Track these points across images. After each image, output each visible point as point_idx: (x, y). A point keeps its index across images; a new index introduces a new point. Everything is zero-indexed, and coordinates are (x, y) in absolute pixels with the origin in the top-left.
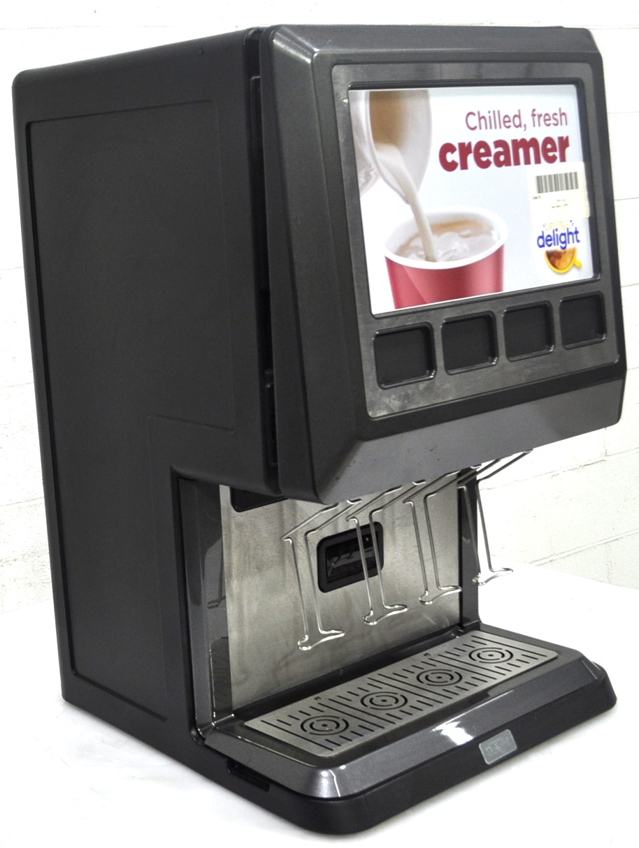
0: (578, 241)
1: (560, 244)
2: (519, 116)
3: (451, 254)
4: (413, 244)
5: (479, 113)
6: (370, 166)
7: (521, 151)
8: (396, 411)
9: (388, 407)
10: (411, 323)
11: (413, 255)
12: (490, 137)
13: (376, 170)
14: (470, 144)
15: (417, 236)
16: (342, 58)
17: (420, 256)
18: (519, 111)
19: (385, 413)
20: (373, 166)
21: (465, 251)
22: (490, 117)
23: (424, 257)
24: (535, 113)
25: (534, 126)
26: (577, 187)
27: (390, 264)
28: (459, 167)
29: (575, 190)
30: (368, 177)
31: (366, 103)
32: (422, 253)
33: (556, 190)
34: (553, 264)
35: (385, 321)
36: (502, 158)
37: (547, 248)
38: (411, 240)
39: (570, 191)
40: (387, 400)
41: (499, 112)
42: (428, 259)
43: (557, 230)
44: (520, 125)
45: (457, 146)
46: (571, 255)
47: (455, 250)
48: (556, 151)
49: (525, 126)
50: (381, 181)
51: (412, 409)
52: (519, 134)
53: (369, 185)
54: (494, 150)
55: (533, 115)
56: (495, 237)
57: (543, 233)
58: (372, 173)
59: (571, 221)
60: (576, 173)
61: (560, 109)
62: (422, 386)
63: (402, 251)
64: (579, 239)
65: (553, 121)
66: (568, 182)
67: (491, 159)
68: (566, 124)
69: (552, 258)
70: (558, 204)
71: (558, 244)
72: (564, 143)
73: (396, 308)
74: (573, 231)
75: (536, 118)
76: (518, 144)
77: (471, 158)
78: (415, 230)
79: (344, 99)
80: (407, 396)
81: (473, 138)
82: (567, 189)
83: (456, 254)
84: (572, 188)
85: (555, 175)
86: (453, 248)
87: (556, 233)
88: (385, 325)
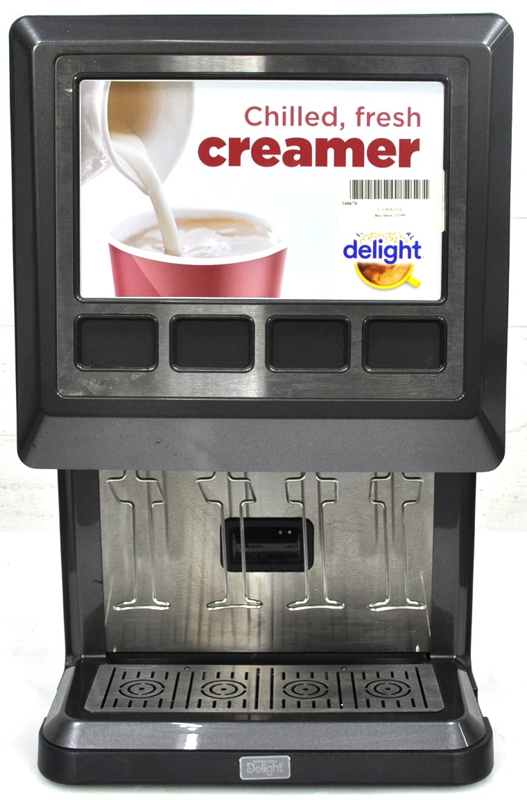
0: (418, 257)
1: (384, 257)
2: (335, 115)
3: (203, 251)
4: (148, 235)
5: (267, 108)
6: (101, 153)
7: (331, 153)
8: (95, 394)
9: (85, 389)
10: (128, 313)
11: (148, 247)
12: (280, 134)
13: (108, 158)
14: (247, 140)
15: (154, 228)
16: (71, 49)
17: (160, 249)
18: (335, 108)
19: (81, 394)
20: (105, 153)
21: (224, 249)
22: (284, 114)
23: (163, 249)
24: (362, 111)
25: (359, 124)
26: (426, 196)
27: (115, 252)
28: (227, 162)
29: (421, 200)
30: (97, 164)
31: (105, 92)
32: (161, 245)
33: (386, 197)
34: (369, 279)
35: (92, 306)
36: (297, 157)
37: (359, 259)
38: (145, 231)
39: (412, 201)
40: (85, 382)
41: (300, 108)
42: (166, 252)
43: (381, 241)
44: (335, 123)
45: (227, 142)
46: (403, 272)
47: (210, 247)
48: (395, 154)
49: (343, 125)
50: (113, 168)
51: (117, 397)
52: (329, 133)
53: (97, 172)
54: (284, 148)
55: (359, 113)
56: (273, 237)
57: (355, 242)
58: (102, 162)
59: (409, 234)
60: (426, 183)
61: (409, 109)
62: (134, 376)
63: (133, 240)
64: (419, 255)
65: (393, 121)
66: (415, 190)
67: (280, 157)
68: (419, 125)
69: (367, 271)
70: (388, 213)
71: (380, 257)
72: (409, 148)
73: (116, 296)
74: (411, 244)
75: (364, 118)
76: (323, 144)
77: (246, 156)
78: (154, 221)
79: (68, 87)
80: (112, 383)
81: (254, 135)
82: (407, 196)
83: (210, 252)
84: (416, 196)
85: (386, 182)
86: (207, 245)
87: (378, 244)
88: (91, 310)
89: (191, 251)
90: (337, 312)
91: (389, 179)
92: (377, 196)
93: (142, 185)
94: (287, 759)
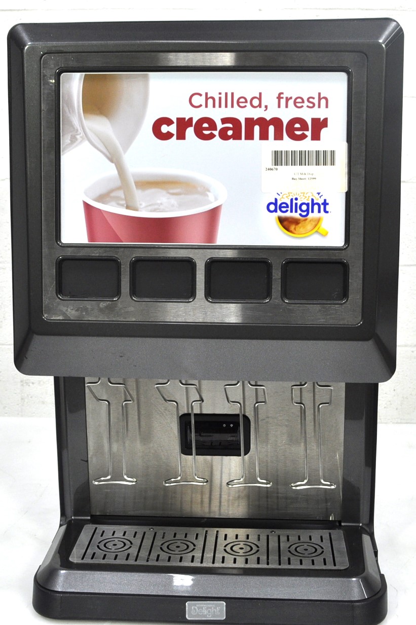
0: (326, 212)
1: (299, 211)
2: (260, 99)
3: (156, 207)
4: (113, 194)
5: (206, 94)
6: (77, 130)
7: (257, 129)
8: (72, 318)
9: (64, 314)
10: (98, 255)
11: (113, 203)
12: (217, 114)
13: (82, 134)
14: (191, 119)
15: (119, 188)
16: (53, 49)
17: (122, 205)
18: (260, 94)
19: (61, 318)
20: (80, 130)
21: (173, 206)
22: (220, 98)
23: (125, 205)
24: (282, 96)
25: (279, 106)
26: (333, 163)
27: (88, 208)
28: (175, 137)
29: (329, 167)
30: (74, 140)
31: (80, 83)
32: (124, 202)
33: (301, 164)
34: (287, 229)
35: (70, 249)
36: (230, 133)
37: (279, 213)
38: (112, 191)
39: (321, 167)
40: (64, 309)
41: (232, 94)
42: (128, 207)
43: (296, 199)
44: (260, 106)
45: (175, 121)
46: (314, 223)
47: (161, 204)
48: (307, 130)
49: (266, 107)
50: (86, 143)
51: (90, 321)
52: (256, 114)
53: (73, 146)
54: (220, 126)
55: (279, 98)
56: (211, 196)
57: (276, 200)
58: (78, 137)
59: (319, 194)
60: (333, 153)
61: (319, 94)
62: (102, 305)
63: (101, 198)
64: (327, 210)
65: (306, 103)
66: (324, 158)
67: (216, 133)
68: (327, 107)
69: (285, 223)
70: (303, 177)
71: (296, 211)
72: (319, 125)
73: (89, 241)
74: (321, 201)
75: (283, 102)
76: (250, 122)
77: (190, 132)
78: (118, 183)
79: (51, 79)
80: (86, 309)
81: (196, 115)
82: (318, 164)
83: (162, 207)
84: (325, 164)
85: (301, 152)
86: (159, 202)
87: (294, 202)
88: (69, 253)
89: (147, 206)
90: (262, 256)
91: (303, 149)
92: (293, 163)
93: (108, 154)
94: (223, 604)
